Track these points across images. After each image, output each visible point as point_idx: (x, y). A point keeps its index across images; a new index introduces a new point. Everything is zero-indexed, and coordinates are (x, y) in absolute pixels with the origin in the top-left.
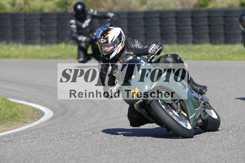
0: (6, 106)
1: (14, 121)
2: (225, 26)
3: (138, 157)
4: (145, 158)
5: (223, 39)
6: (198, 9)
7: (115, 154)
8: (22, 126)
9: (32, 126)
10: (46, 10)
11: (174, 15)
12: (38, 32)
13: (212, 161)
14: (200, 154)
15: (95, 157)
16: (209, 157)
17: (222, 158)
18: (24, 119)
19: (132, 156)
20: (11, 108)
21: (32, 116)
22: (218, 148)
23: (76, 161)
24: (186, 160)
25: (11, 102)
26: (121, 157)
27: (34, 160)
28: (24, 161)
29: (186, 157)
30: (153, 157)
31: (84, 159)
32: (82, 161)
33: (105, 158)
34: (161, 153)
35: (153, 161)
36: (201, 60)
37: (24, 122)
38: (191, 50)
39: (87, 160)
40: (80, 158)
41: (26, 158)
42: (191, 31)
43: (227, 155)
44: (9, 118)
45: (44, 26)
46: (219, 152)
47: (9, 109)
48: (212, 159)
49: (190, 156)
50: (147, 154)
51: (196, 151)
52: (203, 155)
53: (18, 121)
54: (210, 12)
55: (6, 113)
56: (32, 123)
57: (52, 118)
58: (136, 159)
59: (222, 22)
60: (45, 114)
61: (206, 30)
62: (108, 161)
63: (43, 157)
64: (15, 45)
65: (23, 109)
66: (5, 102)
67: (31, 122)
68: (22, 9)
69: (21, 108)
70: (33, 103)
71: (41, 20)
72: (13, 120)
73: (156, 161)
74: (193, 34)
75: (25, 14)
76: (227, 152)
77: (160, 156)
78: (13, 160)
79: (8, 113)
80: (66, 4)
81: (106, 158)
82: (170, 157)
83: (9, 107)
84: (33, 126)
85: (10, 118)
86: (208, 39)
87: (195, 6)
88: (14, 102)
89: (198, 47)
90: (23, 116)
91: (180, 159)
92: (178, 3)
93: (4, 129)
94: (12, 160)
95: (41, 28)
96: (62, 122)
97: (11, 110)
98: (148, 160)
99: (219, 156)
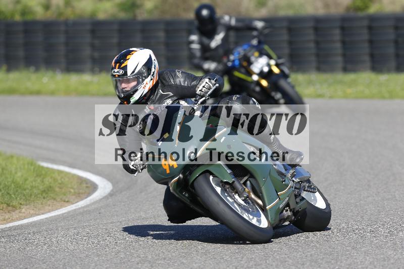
0: (35, 175)
1: (48, 198)
2: (396, 42)
3: (253, 259)
4: (265, 262)
5: (393, 64)
6: (352, 14)
7: (214, 254)
8: (62, 207)
9: (77, 207)
10: (101, 16)
11: (311, 24)
12: (87, 52)
13: (375, 267)
14: (355, 254)
15: (181, 259)
16: (371, 260)
17: (392, 261)
18: (65, 197)
19: (242, 258)
20: (43, 178)
21: (76, 191)
22: (385, 245)
23: (149, 265)
24: (332, 264)
25: (43, 167)
26: (225, 258)
27: (81, 264)
28: (64, 265)
29: (332, 260)
30: (277, 260)
31: (162, 262)
32: (160, 265)
33: (197, 261)
34: (290, 253)
35: (277, 266)
36: (356, 98)
37: (65, 201)
38: (341, 82)
39: (168, 264)
40: (156, 260)
41: (67, 261)
42: (340, 51)
43: (401, 257)
44: (39, 194)
45: (97, 42)
46: (386, 252)
47: (39, 180)
48: (376, 263)
49: (338, 258)
50: (267, 254)
51: (348, 251)
52: (360, 256)
53: (55, 199)
54: (373, 19)
55: (34, 186)
56: (78, 202)
57: (111, 195)
58: (249, 262)
59: (392, 36)
60: (99, 187)
61: (365, 49)
62: (202, 266)
63: (96, 259)
64: (50, 73)
65: (63, 180)
66: (32, 168)
67: (76, 200)
68: (60, 14)
69: (59, 178)
70: (80, 168)
71: (93, 32)
72: (46, 196)
73: (282, 265)
74: (344, 55)
75: (66, 23)
76: (400, 251)
77: (288, 257)
78: (47, 263)
79: (38, 186)
80: (133, 6)
81: (200, 260)
82: (305, 260)
83: (40, 176)
84: (80, 207)
85: (42, 195)
86: (368, 64)
87: (348, 9)
88: (47, 168)
89: (351, 77)
90: (63, 191)
91: (322, 264)
92: (319, 4)
93: (32, 212)
94: (44, 263)
95: (93, 46)
96: (126, 200)
97: (43, 182)
98: (269, 264)
99: (386, 259)
